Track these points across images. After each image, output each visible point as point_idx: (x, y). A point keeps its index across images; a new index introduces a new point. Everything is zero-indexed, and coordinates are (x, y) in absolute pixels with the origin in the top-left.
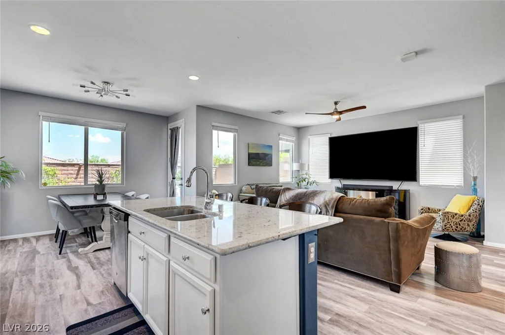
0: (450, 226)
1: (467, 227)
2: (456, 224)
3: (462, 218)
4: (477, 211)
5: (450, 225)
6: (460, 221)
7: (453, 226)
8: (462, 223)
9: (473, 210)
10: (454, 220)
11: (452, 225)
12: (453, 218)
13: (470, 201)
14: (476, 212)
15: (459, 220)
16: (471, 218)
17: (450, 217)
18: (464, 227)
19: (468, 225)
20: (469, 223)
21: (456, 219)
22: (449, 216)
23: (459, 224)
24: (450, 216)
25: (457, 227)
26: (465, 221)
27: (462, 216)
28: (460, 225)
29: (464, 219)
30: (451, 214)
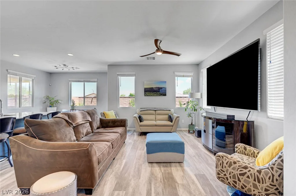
0: (225, 177)
1: (252, 189)
2: (234, 176)
3: (245, 171)
4: (275, 168)
6: (240, 174)
7: (229, 178)
8: (243, 179)
9: (269, 165)
10: (230, 170)
11: (228, 176)
12: (230, 167)
14: (272, 168)
15: (239, 172)
16: (260, 177)
17: (225, 164)
18: (248, 186)
19: (255, 186)
20: (257, 183)
21: (234, 169)
22: (224, 161)
23: (239, 178)
24: (225, 162)
25: (235, 182)
26: (248, 177)
27: (246, 168)
28: (239, 180)
29: (248, 174)
30: (227, 160)
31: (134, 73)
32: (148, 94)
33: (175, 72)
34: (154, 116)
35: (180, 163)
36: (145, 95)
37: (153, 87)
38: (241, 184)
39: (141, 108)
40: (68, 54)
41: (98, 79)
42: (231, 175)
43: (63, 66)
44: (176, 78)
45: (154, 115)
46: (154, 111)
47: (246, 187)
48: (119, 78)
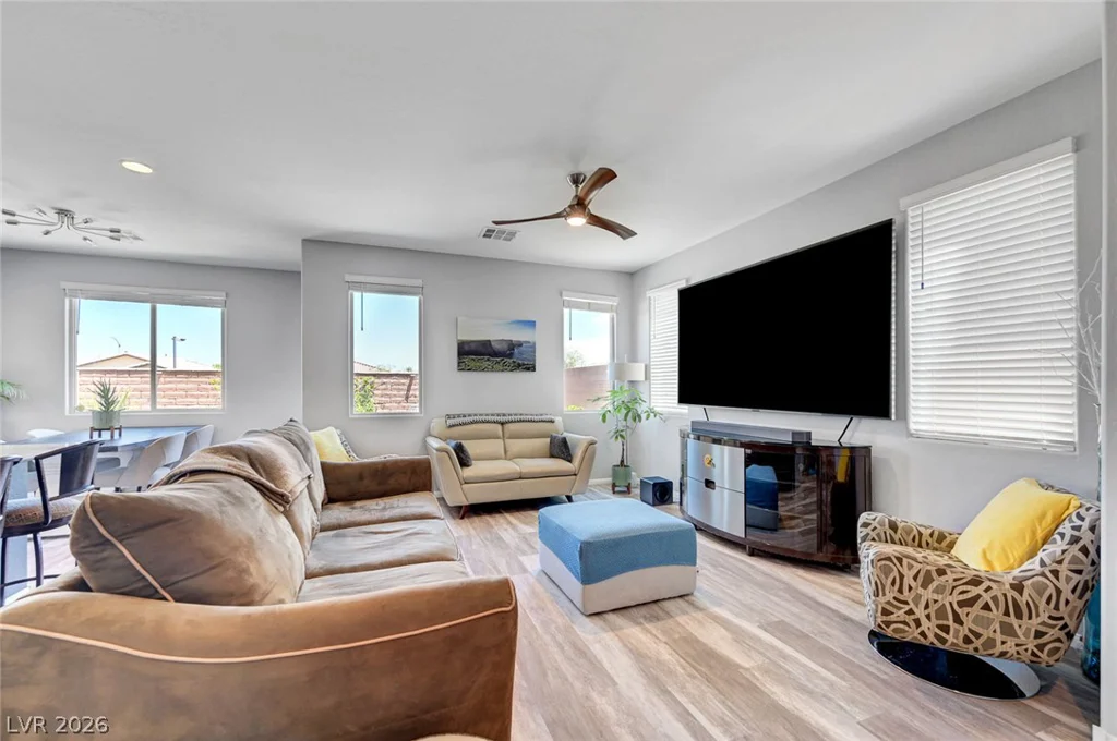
0: (909, 619)
1: (999, 637)
2: (941, 613)
3: (974, 591)
4: (1064, 570)
5: (910, 612)
6: (961, 604)
7: (924, 620)
8: (970, 616)
9: (1043, 563)
10: (928, 594)
11: (920, 613)
12: (925, 585)
13: (1043, 516)
14: (1055, 573)
15: (955, 598)
16: (1023, 600)
17: (908, 580)
18: (986, 634)
19: (1008, 630)
20: (1013, 619)
21: (936, 591)
22: (905, 571)
23: (956, 616)
24: (909, 575)
25: (946, 629)
26: (986, 607)
27: (976, 582)
28: (958, 620)
29: (987, 597)
30: (917, 566)
31: (419, 282)
32: (472, 364)
33: (564, 293)
34: (501, 441)
35: (686, 598)
36: (462, 367)
37: (491, 339)
38: (964, 631)
39: (449, 417)
40: (126, 165)
41: (227, 295)
42: (932, 610)
43: (53, 216)
44: (566, 311)
45: (498, 438)
46: (499, 427)
47: (978, 636)
48: (352, 295)
